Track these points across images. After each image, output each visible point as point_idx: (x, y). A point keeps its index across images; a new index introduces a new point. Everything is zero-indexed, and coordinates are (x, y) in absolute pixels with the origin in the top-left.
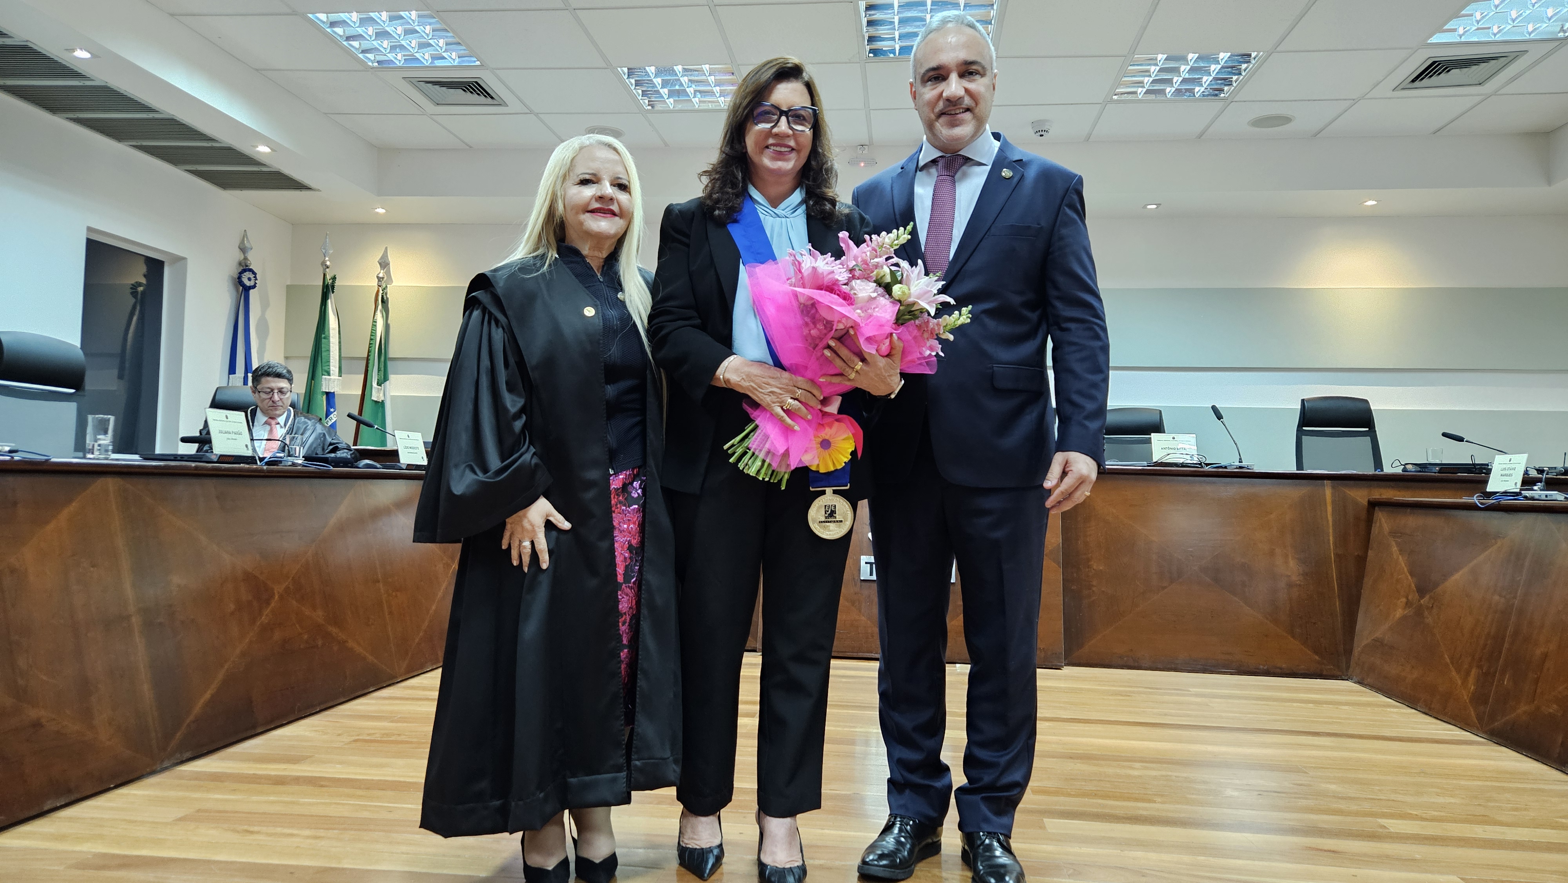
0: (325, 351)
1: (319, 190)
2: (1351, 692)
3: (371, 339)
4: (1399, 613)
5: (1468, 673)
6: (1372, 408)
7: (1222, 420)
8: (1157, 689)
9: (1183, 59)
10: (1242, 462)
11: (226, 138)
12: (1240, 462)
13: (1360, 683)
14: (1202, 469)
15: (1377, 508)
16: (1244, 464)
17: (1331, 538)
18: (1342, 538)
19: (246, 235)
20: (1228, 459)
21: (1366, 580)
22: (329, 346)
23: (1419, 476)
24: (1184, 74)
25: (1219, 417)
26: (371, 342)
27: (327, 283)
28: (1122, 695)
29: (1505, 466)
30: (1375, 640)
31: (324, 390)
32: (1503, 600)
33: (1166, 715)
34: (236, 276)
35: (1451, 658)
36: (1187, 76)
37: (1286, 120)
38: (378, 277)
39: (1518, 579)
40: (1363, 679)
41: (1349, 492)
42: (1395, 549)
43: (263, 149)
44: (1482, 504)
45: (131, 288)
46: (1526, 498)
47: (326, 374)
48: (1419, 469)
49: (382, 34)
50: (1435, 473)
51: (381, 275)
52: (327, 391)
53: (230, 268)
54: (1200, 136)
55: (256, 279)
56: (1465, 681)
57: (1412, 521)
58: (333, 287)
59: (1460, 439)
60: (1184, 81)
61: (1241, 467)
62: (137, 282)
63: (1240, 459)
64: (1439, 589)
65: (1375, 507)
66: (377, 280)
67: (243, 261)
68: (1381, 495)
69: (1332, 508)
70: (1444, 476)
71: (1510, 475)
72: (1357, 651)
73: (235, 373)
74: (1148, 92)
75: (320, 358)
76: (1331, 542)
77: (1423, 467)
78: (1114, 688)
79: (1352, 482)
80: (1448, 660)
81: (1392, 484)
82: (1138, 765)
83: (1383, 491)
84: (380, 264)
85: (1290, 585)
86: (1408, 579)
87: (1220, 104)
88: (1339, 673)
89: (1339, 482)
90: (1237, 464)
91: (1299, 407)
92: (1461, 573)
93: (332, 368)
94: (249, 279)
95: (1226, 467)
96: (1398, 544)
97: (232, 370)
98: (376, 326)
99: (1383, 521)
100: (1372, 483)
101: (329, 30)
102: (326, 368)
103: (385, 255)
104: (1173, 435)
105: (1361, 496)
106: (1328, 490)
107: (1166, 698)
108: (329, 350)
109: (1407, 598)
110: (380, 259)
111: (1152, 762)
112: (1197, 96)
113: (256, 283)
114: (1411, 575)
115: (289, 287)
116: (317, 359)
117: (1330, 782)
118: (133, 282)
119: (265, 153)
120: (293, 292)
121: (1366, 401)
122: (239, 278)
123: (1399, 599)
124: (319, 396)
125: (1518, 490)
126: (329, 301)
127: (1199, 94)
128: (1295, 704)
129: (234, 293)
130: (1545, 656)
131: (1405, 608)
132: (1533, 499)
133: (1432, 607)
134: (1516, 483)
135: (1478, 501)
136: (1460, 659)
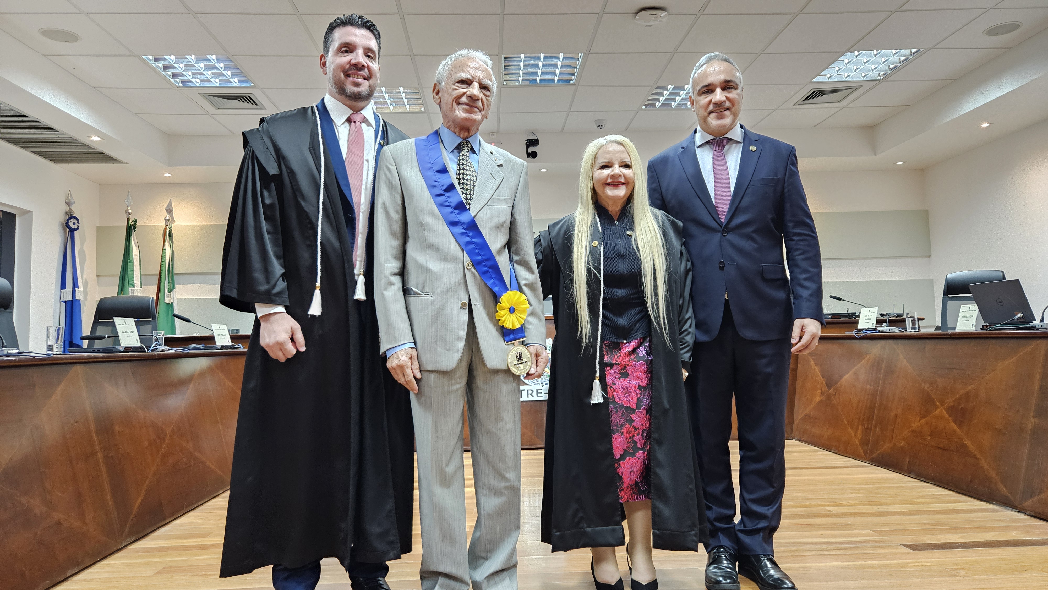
0: (130, 271)
1: (127, 163)
2: (795, 445)
3: (162, 262)
4: (818, 399)
5: (857, 429)
9: (684, 88)
11: (69, 131)
13: (799, 440)
19: (70, 193)
21: (798, 382)
22: (133, 267)
24: (683, 95)
26: (162, 263)
27: (130, 225)
29: (867, 314)
30: (806, 415)
32: (872, 387)
34: (64, 222)
35: (848, 422)
38: (165, 219)
39: (879, 376)
40: (800, 438)
42: (812, 363)
43: (95, 138)
44: (857, 335)
46: (879, 331)
47: (132, 286)
49: (190, 68)
50: (830, 319)
51: (167, 218)
53: (59, 216)
55: (79, 224)
56: (856, 433)
58: (135, 228)
59: (840, 299)
64: (838, 384)
66: (165, 222)
67: (69, 212)
70: (834, 321)
71: (870, 319)
72: (796, 422)
73: (65, 289)
74: (662, 105)
75: (127, 276)
80: (846, 423)
84: (167, 210)
86: (821, 379)
92: (849, 374)
93: (135, 282)
94: (74, 224)
96: (814, 360)
97: (63, 286)
98: (165, 252)
101: (154, 65)
102: (131, 282)
103: (170, 204)
108: (133, 270)
109: (821, 390)
110: (167, 207)
113: (78, 226)
114: (823, 377)
115: (99, 228)
116: (125, 277)
119: (94, 141)
122: (67, 223)
123: (817, 391)
125: (874, 327)
126: (132, 237)
129: (63, 234)
130: (896, 416)
131: (820, 396)
132: (883, 332)
133: (835, 395)
134: (873, 324)
135: (855, 334)
136: (852, 421)
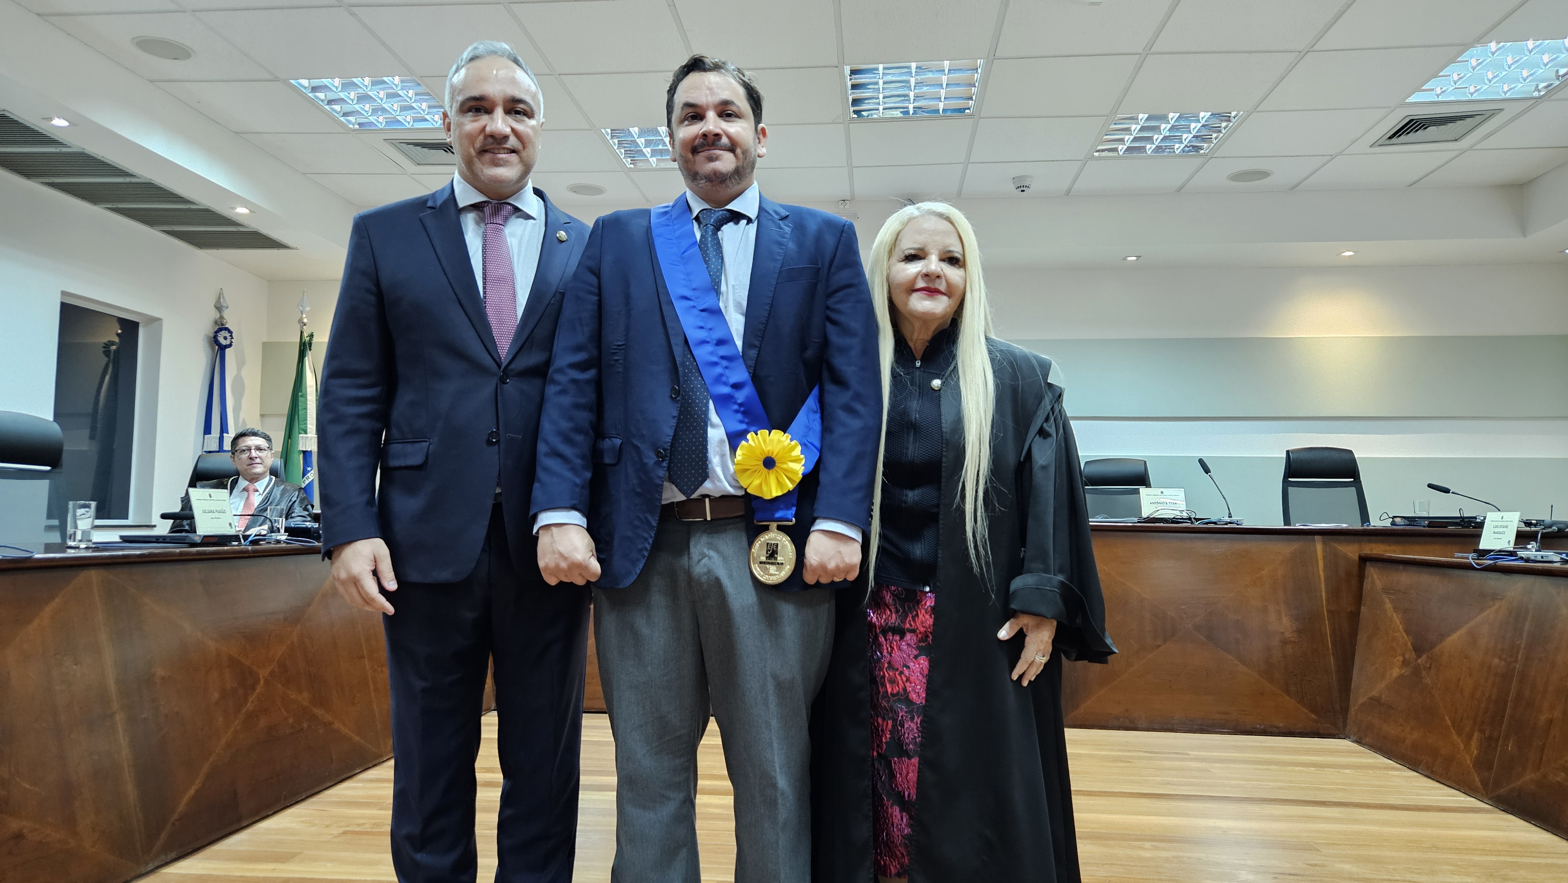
0: (302, 409)
1: (296, 249)
2: (1350, 752)
4: (1396, 672)
5: (1470, 737)
6: (1356, 456)
7: (1209, 474)
8: (1156, 753)
9: (1164, 118)
10: (1231, 517)
11: (204, 200)
12: (1229, 517)
13: (1359, 742)
14: (1193, 526)
15: (1368, 563)
16: (1234, 518)
17: (1324, 594)
18: (1334, 593)
19: (222, 293)
20: (1216, 513)
21: (1359, 637)
22: (306, 404)
23: (1410, 530)
24: (1165, 132)
25: (1207, 471)
27: (304, 341)
28: (1122, 761)
29: (1497, 523)
30: (1372, 699)
31: (301, 449)
32: (1503, 663)
33: (1168, 784)
34: (212, 335)
35: (1453, 723)
36: (1168, 134)
37: (1265, 174)
39: (1518, 643)
40: (1361, 738)
41: (1339, 547)
42: (1389, 606)
43: (242, 210)
44: (1477, 564)
45: (104, 347)
46: (1522, 558)
47: (303, 432)
48: (1408, 523)
49: (363, 98)
50: (1424, 527)
52: (304, 450)
53: (206, 327)
54: (1179, 190)
55: (232, 338)
56: (1467, 745)
57: (1405, 578)
58: (310, 344)
59: (1447, 491)
60: (1165, 138)
61: (1230, 523)
62: (109, 341)
63: (1230, 514)
64: (1437, 649)
65: (1366, 562)
67: (219, 320)
68: (1371, 550)
69: (1324, 563)
70: (1433, 530)
71: (1503, 533)
72: (1353, 710)
73: (210, 433)
74: (1129, 149)
75: (296, 417)
76: (1324, 598)
77: (1411, 520)
78: (1114, 753)
79: (1343, 537)
80: (1449, 723)
81: (1381, 538)
82: (1147, 845)
83: (1373, 546)
85: (1284, 642)
86: (1403, 637)
87: (1198, 161)
88: (1337, 732)
89: (1329, 537)
90: (1227, 519)
91: (1284, 455)
92: (1458, 633)
93: (309, 426)
94: (225, 338)
95: (1215, 523)
96: (1392, 601)
97: (207, 430)
99: (1375, 577)
100: (1362, 538)
101: (310, 95)
102: (302, 427)
104: (1163, 490)
105: (1351, 551)
106: (1319, 546)
107: (1167, 764)
108: (306, 409)
109: (1404, 656)
111: (1163, 841)
112: (1177, 152)
113: (232, 342)
114: (1407, 634)
115: (265, 344)
116: (294, 417)
117: (1344, 862)
118: (106, 340)
119: (241, 215)
120: (269, 349)
121: (1351, 452)
122: (215, 337)
123: (1395, 657)
124: (296, 455)
125: (1511, 549)
126: (306, 358)
127: (1179, 150)
128: (1296, 769)
129: (210, 352)
130: (1550, 722)
131: (1401, 668)
132: (1527, 560)
133: (1430, 667)
134: (1509, 542)
135: (1472, 561)
136: (1461, 722)
